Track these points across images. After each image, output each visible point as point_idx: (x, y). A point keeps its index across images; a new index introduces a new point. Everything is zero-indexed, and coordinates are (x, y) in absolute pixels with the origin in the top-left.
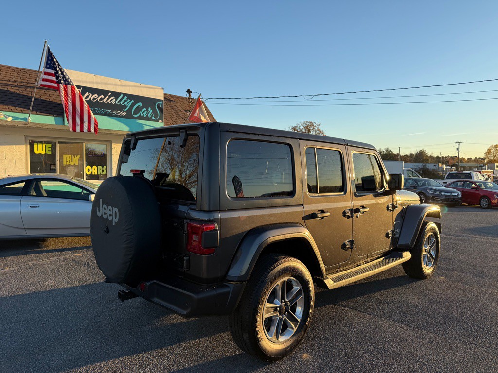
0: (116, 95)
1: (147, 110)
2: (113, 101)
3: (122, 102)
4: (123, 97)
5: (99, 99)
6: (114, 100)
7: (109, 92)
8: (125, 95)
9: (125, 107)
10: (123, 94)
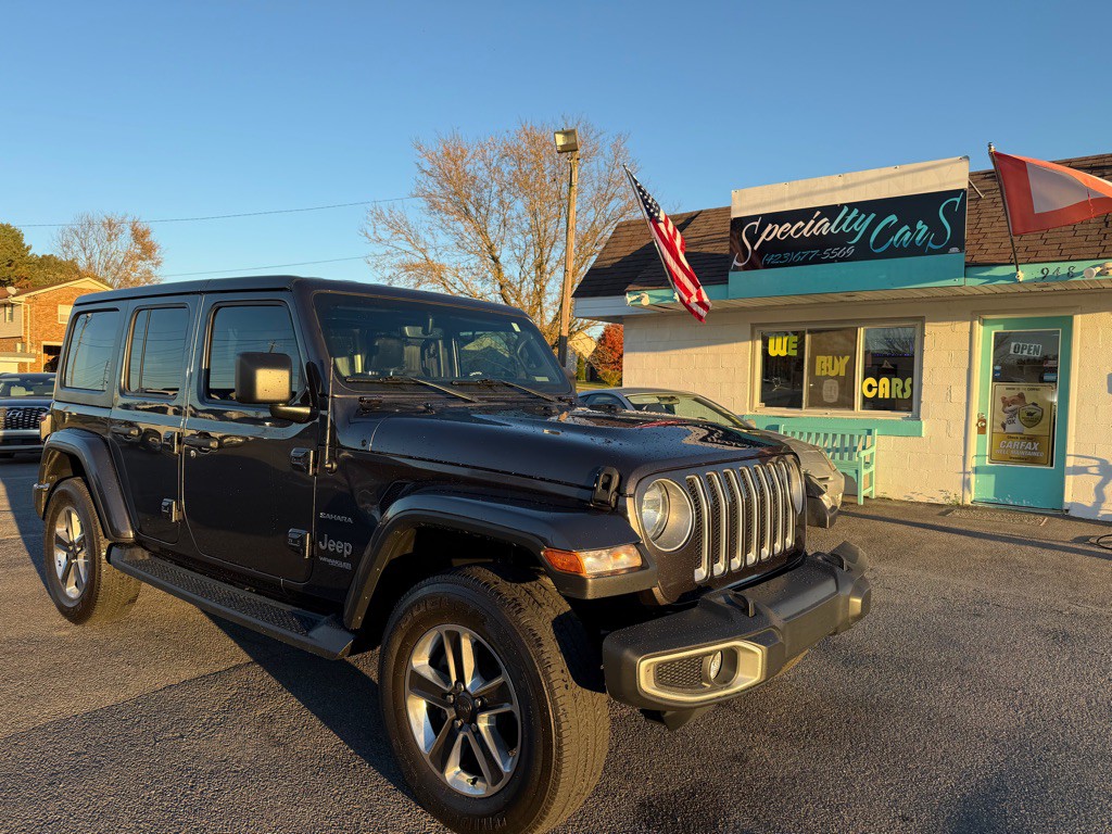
0: (831, 212)
1: (913, 229)
2: (825, 227)
3: (844, 227)
4: (848, 214)
5: (792, 232)
6: (828, 224)
7: (814, 210)
8: (851, 206)
9: (854, 234)
10: (848, 205)
